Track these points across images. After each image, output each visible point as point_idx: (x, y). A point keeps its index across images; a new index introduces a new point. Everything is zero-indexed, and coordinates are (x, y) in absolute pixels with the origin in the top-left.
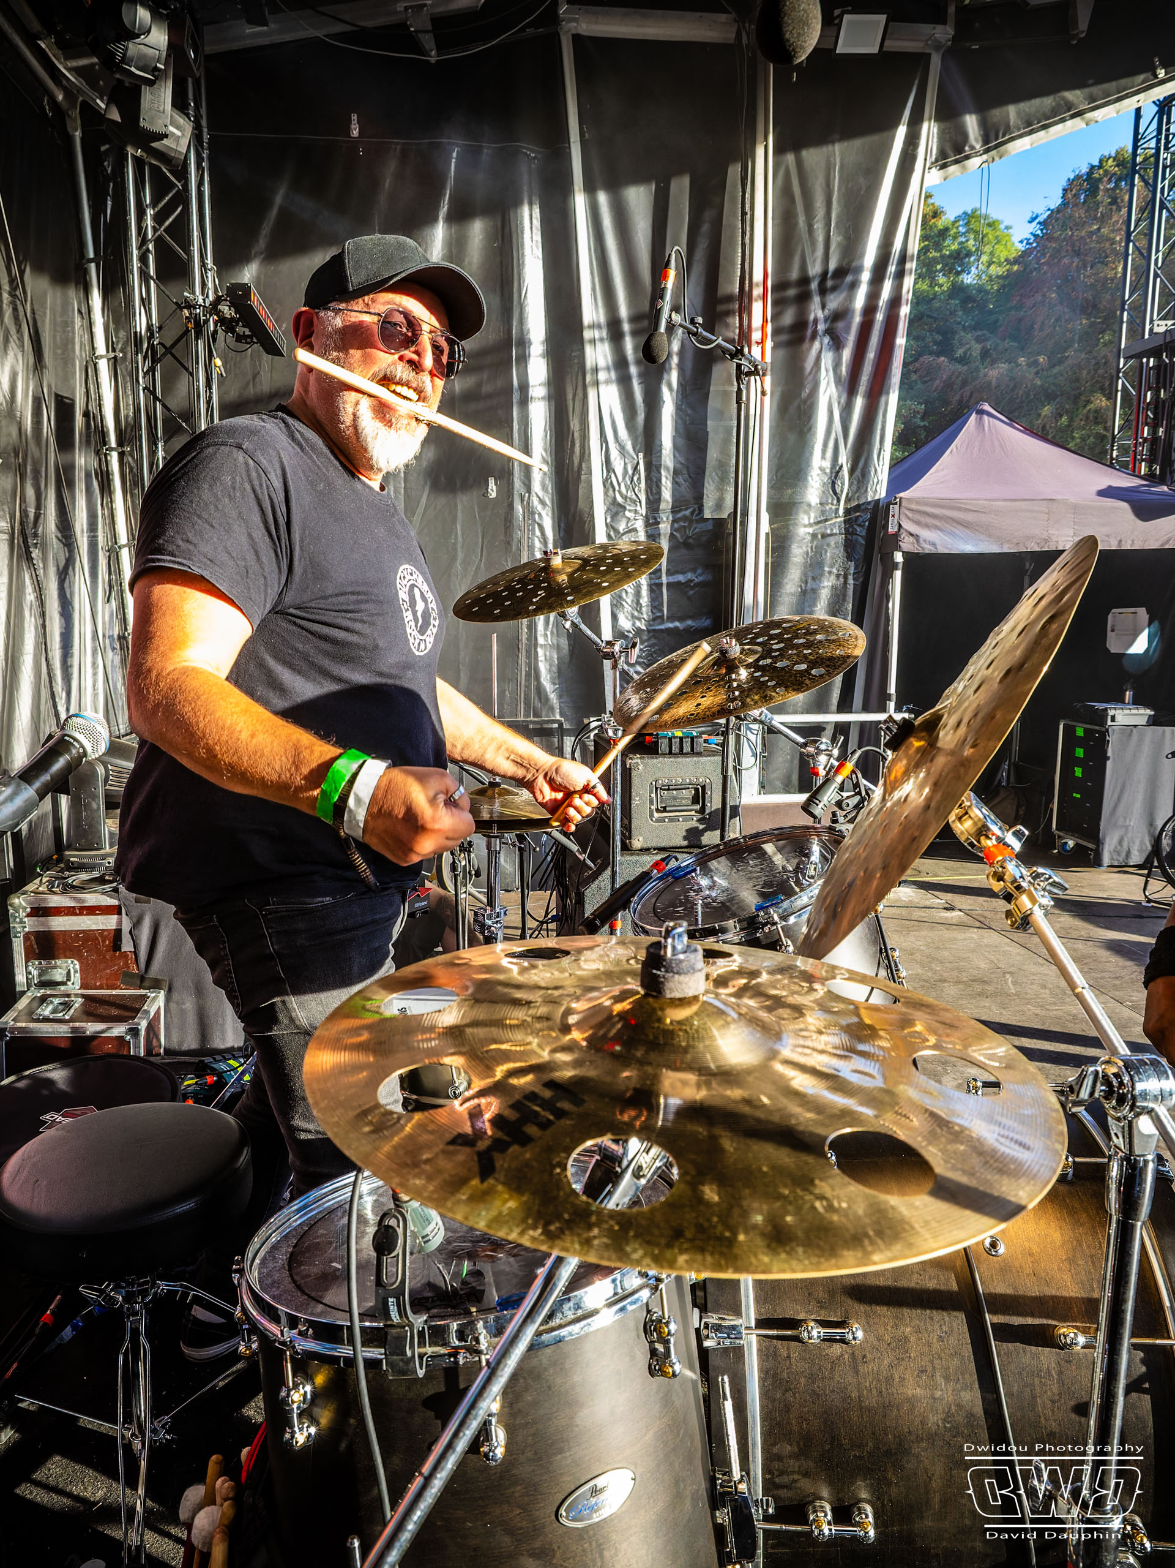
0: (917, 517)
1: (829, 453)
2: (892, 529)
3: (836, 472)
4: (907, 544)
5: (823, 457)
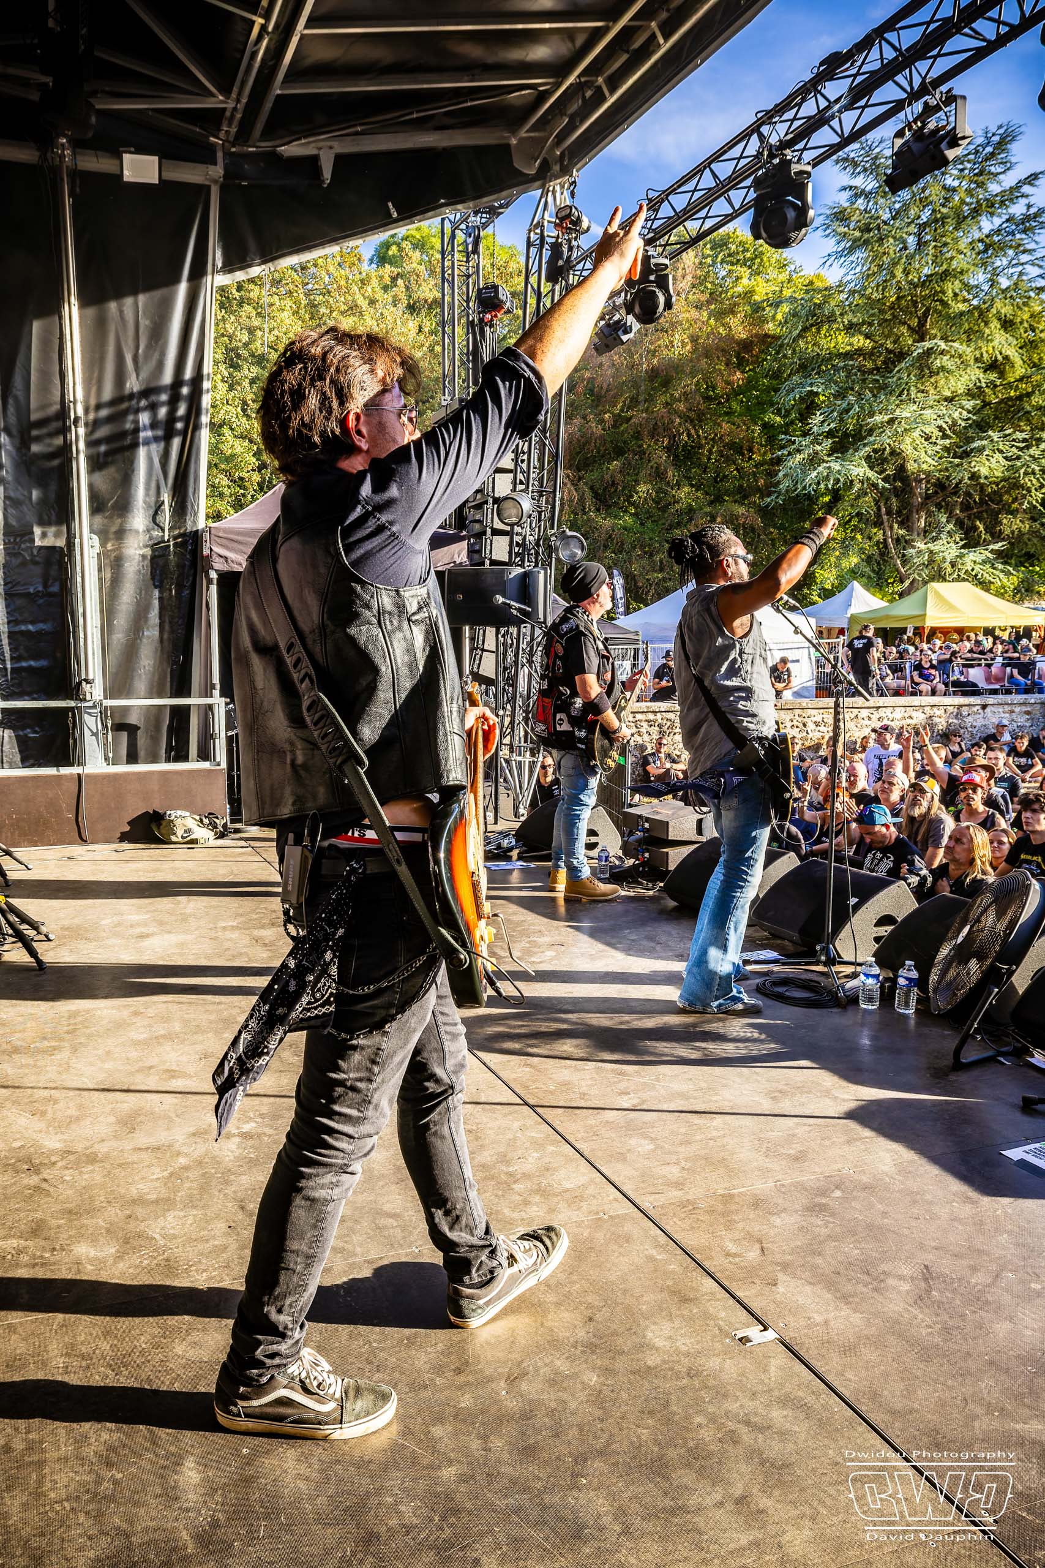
0: (223, 541)
1: (153, 491)
2: (206, 552)
3: (158, 507)
4: (218, 564)
5: (147, 494)
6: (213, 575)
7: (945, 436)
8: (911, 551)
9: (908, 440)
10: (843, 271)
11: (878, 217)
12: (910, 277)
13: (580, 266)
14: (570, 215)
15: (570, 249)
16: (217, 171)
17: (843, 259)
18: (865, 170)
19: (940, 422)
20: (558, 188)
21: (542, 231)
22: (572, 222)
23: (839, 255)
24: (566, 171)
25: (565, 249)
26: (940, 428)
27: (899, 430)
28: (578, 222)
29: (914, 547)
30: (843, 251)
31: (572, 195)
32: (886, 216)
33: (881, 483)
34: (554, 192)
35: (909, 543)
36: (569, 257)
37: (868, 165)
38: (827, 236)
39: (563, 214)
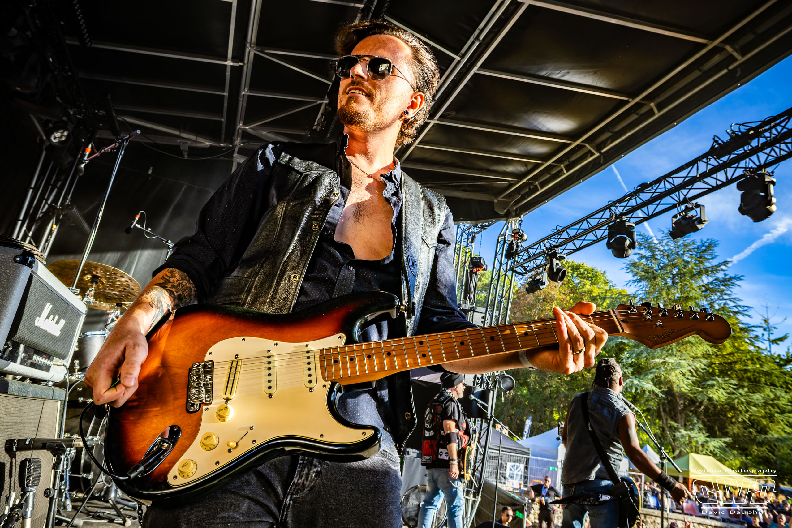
7: (693, 376)
8: (678, 434)
9: (673, 374)
10: (636, 289)
11: (652, 268)
12: (670, 297)
13: (522, 254)
14: (519, 232)
15: (518, 247)
17: (636, 284)
18: (645, 247)
19: (690, 368)
20: (513, 222)
21: (505, 237)
22: (519, 235)
23: (634, 281)
24: (518, 215)
25: (515, 246)
26: (690, 371)
27: (668, 368)
28: (522, 236)
29: (680, 432)
30: (636, 280)
31: (520, 225)
32: (656, 268)
33: (660, 395)
34: (512, 223)
35: (677, 429)
36: (517, 250)
37: (646, 246)
38: (628, 272)
39: (516, 231)
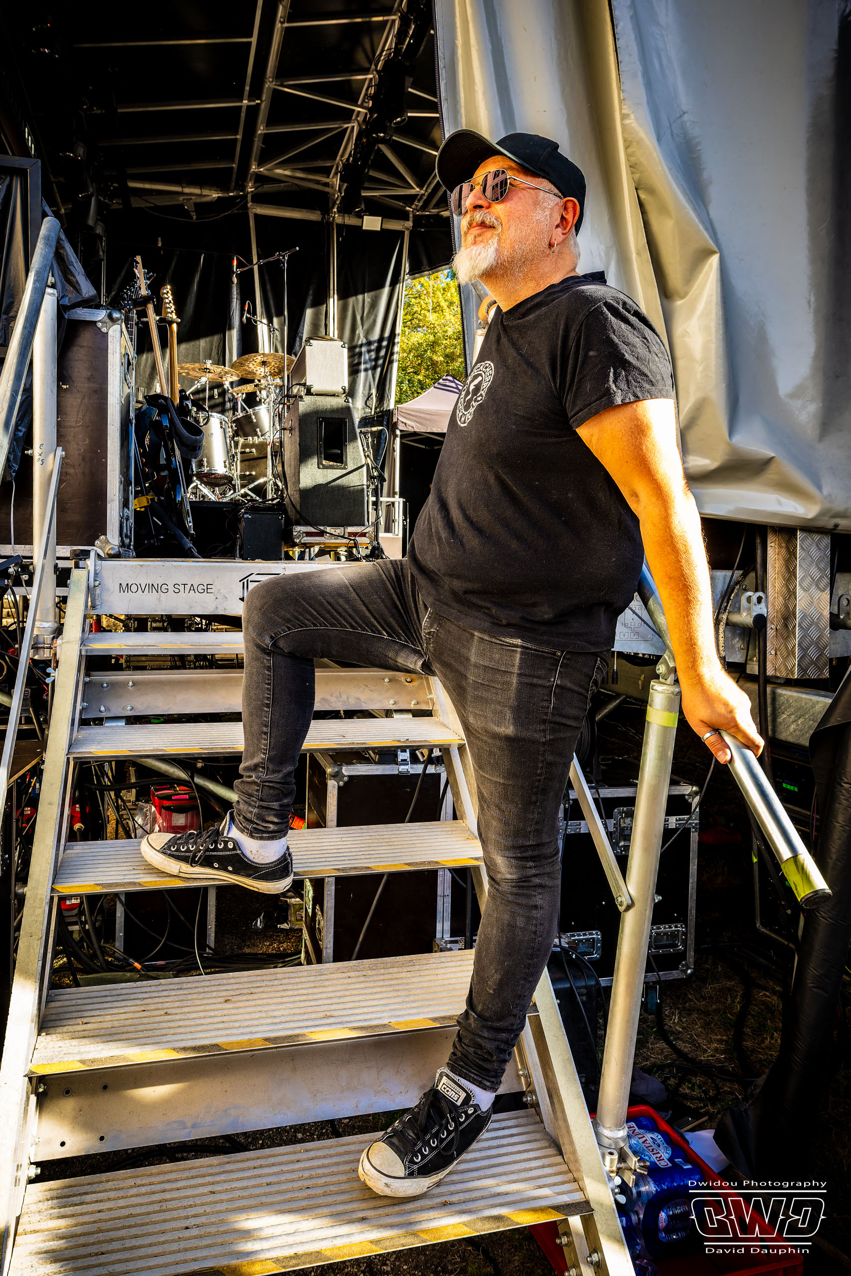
0: (405, 415)
1: (367, 388)
2: (395, 420)
3: (370, 396)
4: (401, 427)
5: (364, 389)
6: (398, 432)
16: (410, 224)
